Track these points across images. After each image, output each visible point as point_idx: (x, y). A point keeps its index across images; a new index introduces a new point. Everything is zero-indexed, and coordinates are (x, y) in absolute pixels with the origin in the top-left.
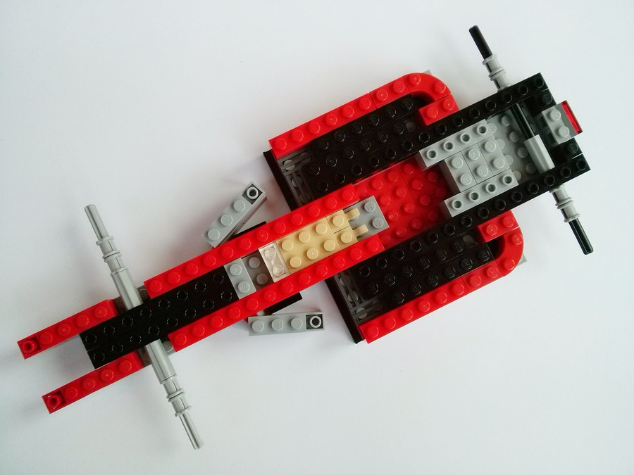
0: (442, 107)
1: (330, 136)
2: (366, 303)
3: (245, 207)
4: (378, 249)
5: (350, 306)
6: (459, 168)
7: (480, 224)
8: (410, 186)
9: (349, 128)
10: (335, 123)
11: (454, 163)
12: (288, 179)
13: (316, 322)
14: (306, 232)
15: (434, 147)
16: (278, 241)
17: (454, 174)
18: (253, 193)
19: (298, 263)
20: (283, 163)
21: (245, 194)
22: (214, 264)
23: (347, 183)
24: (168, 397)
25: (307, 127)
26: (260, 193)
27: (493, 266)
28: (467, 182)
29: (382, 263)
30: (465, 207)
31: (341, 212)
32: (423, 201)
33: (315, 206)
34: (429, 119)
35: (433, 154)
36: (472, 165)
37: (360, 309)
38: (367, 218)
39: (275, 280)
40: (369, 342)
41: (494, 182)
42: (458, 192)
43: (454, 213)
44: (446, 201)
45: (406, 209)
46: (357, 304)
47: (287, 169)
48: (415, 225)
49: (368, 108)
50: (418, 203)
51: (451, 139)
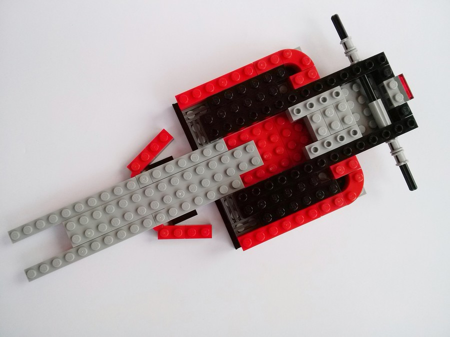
0: (307, 76)
1: (221, 95)
2: (244, 220)
5: (232, 222)
6: (318, 123)
7: (331, 165)
8: (281, 134)
9: (236, 89)
10: (226, 85)
11: (314, 118)
12: (189, 125)
15: (300, 106)
17: (314, 127)
20: (186, 113)
25: (204, 87)
27: (340, 197)
28: (323, 133)
29: (257, 191)
30: (321, 152)
32: (291, 145)
34: (297, 84)
35: (299, 111)
36: (328, 121)
37: (239, 225)
38: (247, 157)
40: (244, 249)
41: (344, 134)
42: (316, 140)
43: (313, 156)
44: (307, 147)
45: (278, 151)
46: (237, 220)
47: (189, 118)
48: (283, 164)
49: (251, 74)
50: (287, 146)
51: (312, 100)
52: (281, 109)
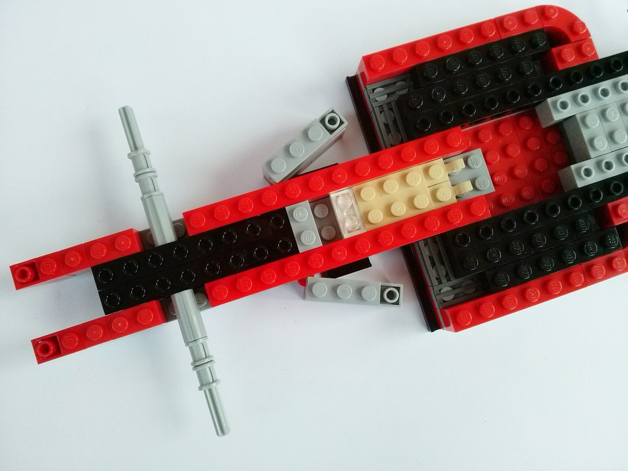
0: (579, 51)
2: (454, 282)
3: (322, 137)
4: (484, 213)
5: (435, 282)
6: (593, 129)
7: (611, 201)
8: (524, 145)
10: (449, 47)
11: (588, 121)
12: (378, 111)
13: (391, 295)
14: (392, 180)
15: (565, 97)
16: (355, 187)
17: (586, 134)
18: (332, 121)
19: (378, 218)
20: (373, 90)
21: (322, 121)
22: (273, 203)
23: (454, 125)
24: (192, 364)
25: (412, 48)
26: (342, 123)
27: (621, 256)
28: (602, 148)
29: (487, 232)
30: (595, 178)
31: (440, 161)
32: (539, 164)
33: (410, 148)
34: (563, 61)
35: (565, 106)
36: (607, 127)
37: (446, 289)
38: (469, 175)
39: (346, 236)
42: (588, 157)
43: (582, 182)
44: (573, 167)
45: (518, 172)
46: (444, 281)
47: (377, 99)
48: (525, 194)
49: (492, 35)
50: (531, 167)
51: (586, 90)
52: (537, 98)
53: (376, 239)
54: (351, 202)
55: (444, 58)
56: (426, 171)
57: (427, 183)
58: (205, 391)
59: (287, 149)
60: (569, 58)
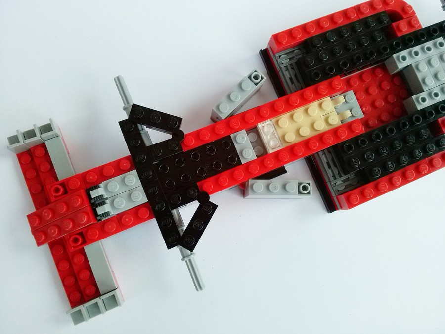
0: (410, 25)
2: (345, 177)
3: (250, 87)
4: (360, 130)
6: (424, 73)
7: (439, 118)
9: (339, 31)
10: (328, 26)
11: (420, 67)
12: (284, 70)
13: (305, 188)
14: (299, 113)
15: (404, 53)
16: (274, 120)
17: (420, 76)
18: (256, 77)
19: (292, 138)
20: (280, 57)
21: (250, 77)
22: (223, 132)
23: (335, 75)
25: (304, 28)
26: (262, 78)
28: (431, 84)
29: (364, 142)
30: (428, 103)
31: (328, 99)
32: (390, 98)
33: (309, 91)
34: (401, 31)
35: (404, 59)
36: (432, 71)
37: (339, 182)
39: (271, 151)
42: (422, 91)
43: (420, 106)
44: (414, 97)
45: (377, 104)
46: (337, 176)
47: (283, 62)
48: (384, 118)
49: (353, 17)
50: (386, 100)
51: (417, 48)
52: (386, 55)
53: (291, 152)
54: (272, 130)
55: (325, 33)
56: (320, 105)
57: (321, 114)
58: (186, 261)
59: (229, 97)
60: (404, 29)
